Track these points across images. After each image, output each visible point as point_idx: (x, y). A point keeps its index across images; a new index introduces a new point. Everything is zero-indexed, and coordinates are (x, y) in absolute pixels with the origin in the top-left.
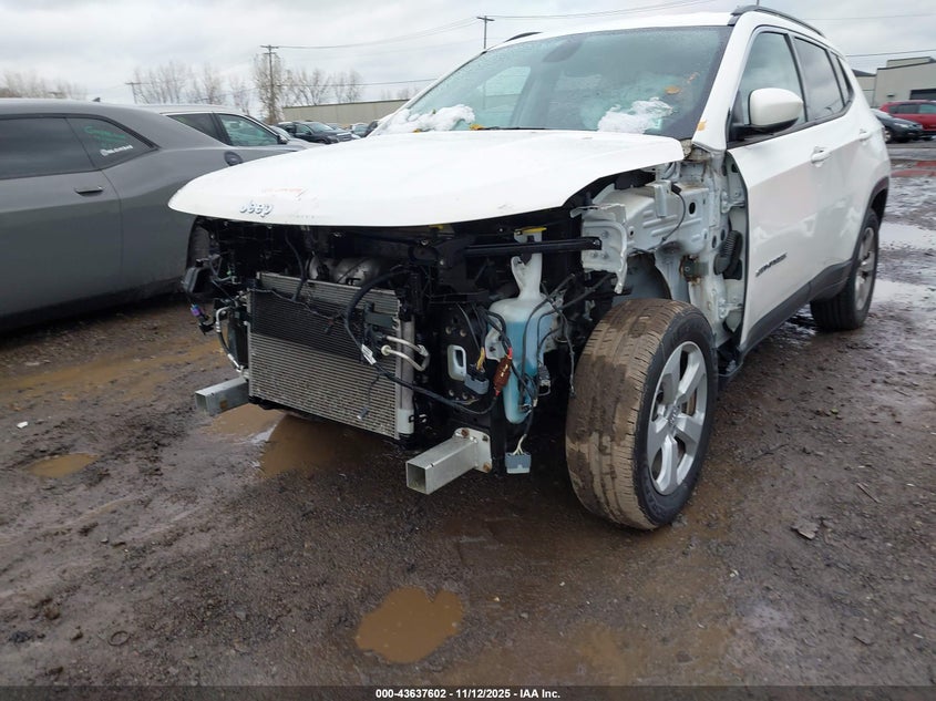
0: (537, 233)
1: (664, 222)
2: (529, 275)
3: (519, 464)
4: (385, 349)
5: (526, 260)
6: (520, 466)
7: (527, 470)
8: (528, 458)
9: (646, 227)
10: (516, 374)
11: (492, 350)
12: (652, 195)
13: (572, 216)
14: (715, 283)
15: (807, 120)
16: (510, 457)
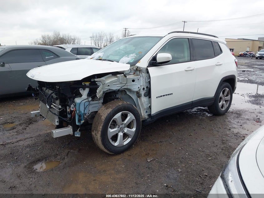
0: (87, 84)
1: (121, 83)
2: (85, 93)
3: (78, 134)
4: (52, 106)
5: (84, 89)
6: (78, 135)
7: (79, 136)
8: (80, 133)
9: (114, 84)
10: (77, 114)
11: (73, 108)
12: (117, 77)
13: (92, 81)
14: (145, 98)
15: (190, 60)
16: (76, 133)
